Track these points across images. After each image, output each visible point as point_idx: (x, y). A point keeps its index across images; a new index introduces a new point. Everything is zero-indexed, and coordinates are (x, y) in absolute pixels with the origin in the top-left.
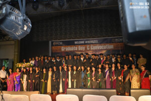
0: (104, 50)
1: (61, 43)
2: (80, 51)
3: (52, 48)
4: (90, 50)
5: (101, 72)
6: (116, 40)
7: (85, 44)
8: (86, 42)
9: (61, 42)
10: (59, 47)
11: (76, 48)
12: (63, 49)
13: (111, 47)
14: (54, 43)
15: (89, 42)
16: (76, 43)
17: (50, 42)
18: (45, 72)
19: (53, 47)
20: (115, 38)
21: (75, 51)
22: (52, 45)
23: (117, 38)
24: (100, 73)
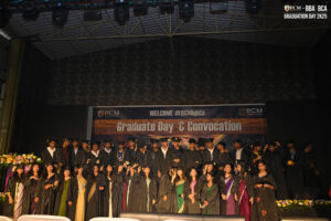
0: (220, 133)
1: (117, 113)
2: (162, 133)
3: (93, 123)
4: (186, 132)
5: (214, 182)
6: (248, 110)
7: (174, 117)
8: (177, 113)
9: (116, 109)
10: (111, 121)
11: (153, 126)
12: (120, 127)
13: (235, 126)
14: (99, 112)
15: (183, 113)
16: (152, 113)
17: (91, 110)
18: (67, 178)
19: (97, 122)
20: (246, 107)
21: (150, 133)
22: (95, 117)
23: (251, 107)
24: (210, 184)
